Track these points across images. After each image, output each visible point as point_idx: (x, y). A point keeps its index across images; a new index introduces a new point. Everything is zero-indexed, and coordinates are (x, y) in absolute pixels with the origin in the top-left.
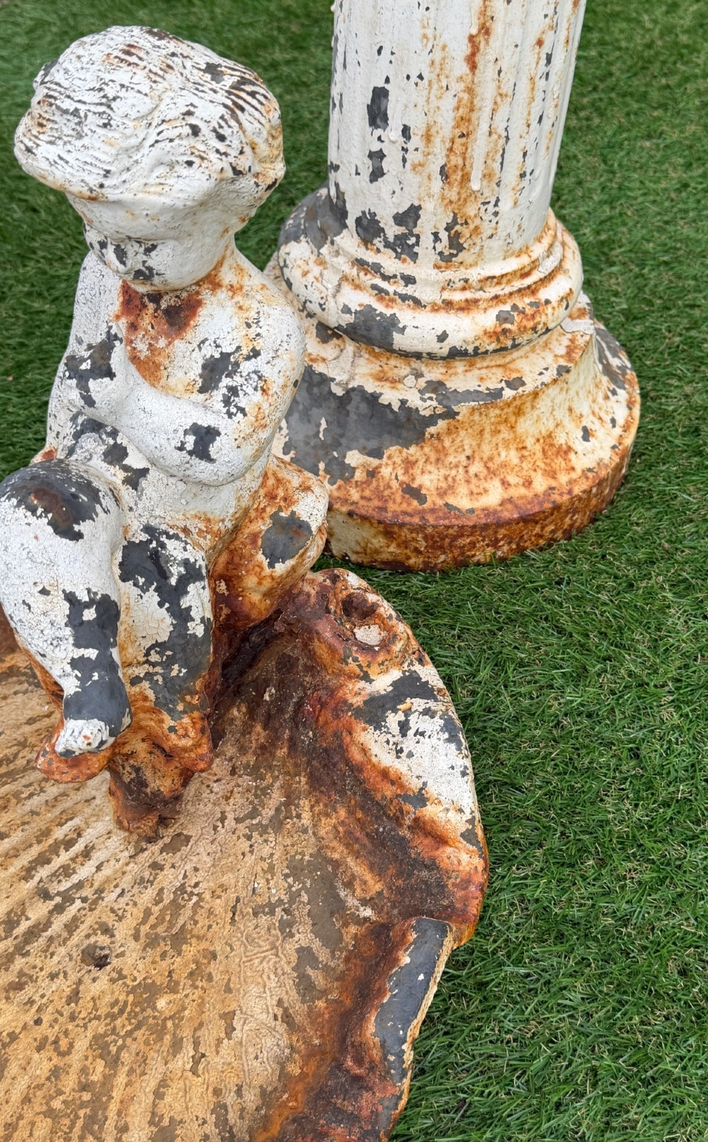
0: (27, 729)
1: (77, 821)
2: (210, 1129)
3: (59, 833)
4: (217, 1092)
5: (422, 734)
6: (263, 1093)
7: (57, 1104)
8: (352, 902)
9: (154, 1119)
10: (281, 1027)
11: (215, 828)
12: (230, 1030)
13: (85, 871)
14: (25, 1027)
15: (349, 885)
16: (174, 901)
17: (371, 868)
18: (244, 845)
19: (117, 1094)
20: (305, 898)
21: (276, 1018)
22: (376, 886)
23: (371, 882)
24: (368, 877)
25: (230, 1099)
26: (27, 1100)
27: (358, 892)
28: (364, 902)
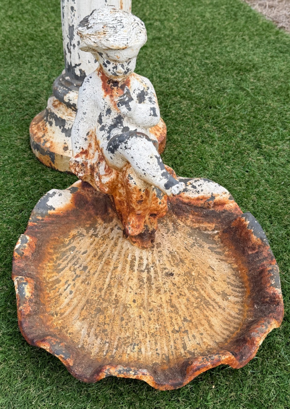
0: (92, 246)
1: (130, 255)
2: (231, 288)
3: (129, 259)
4: (224, 281)
5: (201, 185)
6: (234, 275)
7: (195, 305)
8: (210, 233)
9: (219, 294)
10: (223, 262)
11: (163, 238)
12: (213, 269)
13: (145, 262)
14: (170, 296)
15: (206, 229)
16: (172, 256)
17: (209, 223)
18: (173, 237)
19: (205, 295)
20: (198, 239)
21: (219, 261)
22: (213, 226)
23: (211, 226)
24: (209, 225)
25: (228, 280)
26: (188, 309)
27: (210, 229)
28: (213, 230)
